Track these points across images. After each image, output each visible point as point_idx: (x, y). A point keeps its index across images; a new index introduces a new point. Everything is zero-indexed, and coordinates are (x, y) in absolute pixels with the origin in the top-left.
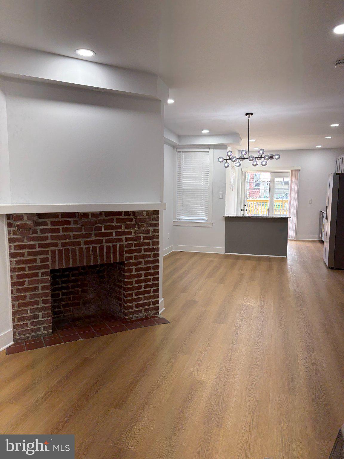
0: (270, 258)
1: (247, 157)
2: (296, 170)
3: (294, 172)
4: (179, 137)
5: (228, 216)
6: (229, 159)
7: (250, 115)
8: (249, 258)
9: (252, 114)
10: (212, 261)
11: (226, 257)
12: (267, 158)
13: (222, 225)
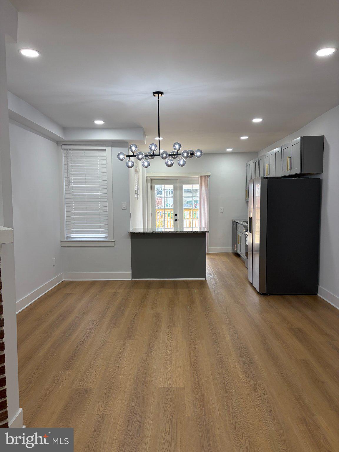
0: (187, 283)
1: (158, 154)
2: (205, 176)
3: (203, 178)
4: (64, 129)
5: (135, 232)
6: (134, 156)
7: (160, 95)
8: (162, 285)
9: (162, 93)
10: (115, 294)
11: (134, 284)
12: (185, 155)
13: (127, 244)
